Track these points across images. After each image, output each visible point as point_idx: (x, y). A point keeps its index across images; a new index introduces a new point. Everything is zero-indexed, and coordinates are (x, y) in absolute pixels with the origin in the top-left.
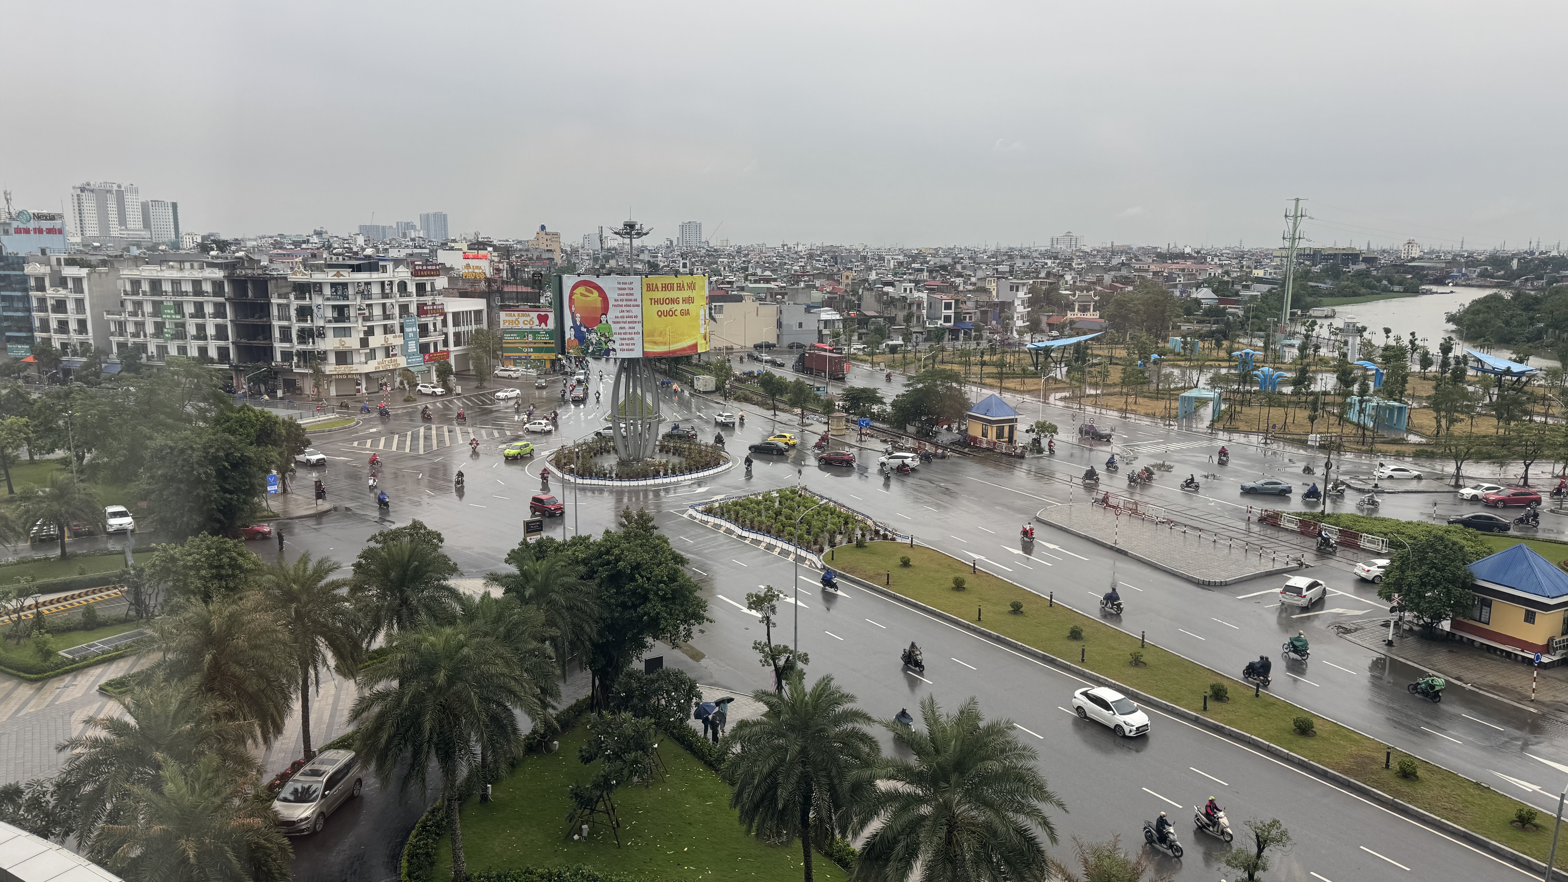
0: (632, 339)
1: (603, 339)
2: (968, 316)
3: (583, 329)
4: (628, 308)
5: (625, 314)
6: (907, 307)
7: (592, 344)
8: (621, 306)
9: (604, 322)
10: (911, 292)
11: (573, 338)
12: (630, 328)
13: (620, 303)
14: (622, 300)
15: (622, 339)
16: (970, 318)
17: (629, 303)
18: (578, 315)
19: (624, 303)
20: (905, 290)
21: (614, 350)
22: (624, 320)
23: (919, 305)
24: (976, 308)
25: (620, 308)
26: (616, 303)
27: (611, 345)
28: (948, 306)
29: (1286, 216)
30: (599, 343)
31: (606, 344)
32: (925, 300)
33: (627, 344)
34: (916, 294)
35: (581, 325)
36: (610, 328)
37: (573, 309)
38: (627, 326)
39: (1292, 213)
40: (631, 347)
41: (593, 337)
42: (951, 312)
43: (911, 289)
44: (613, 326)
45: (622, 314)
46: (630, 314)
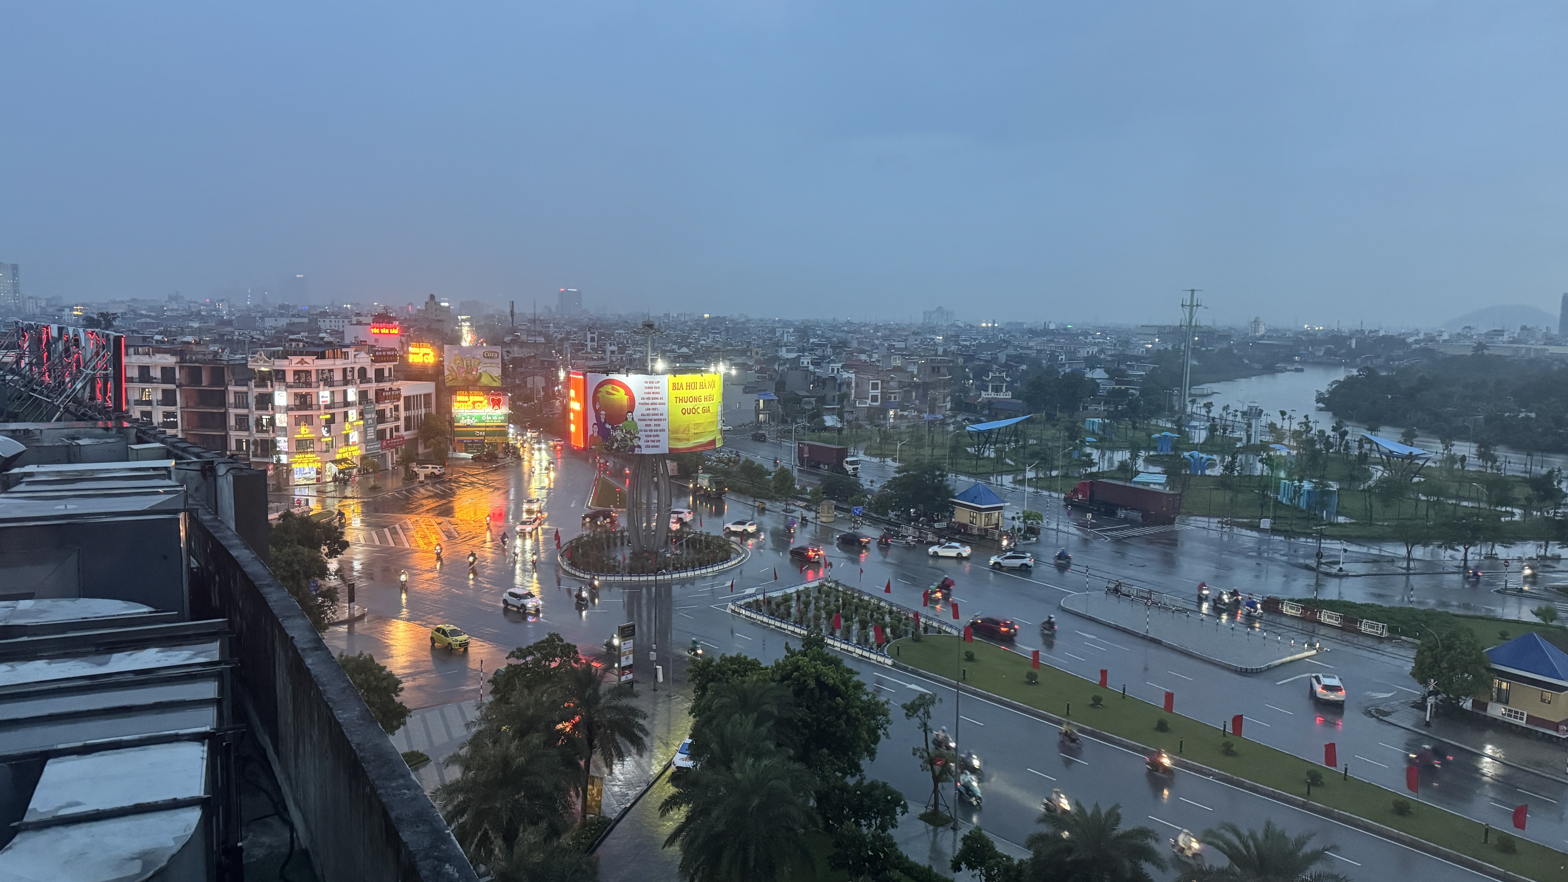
0: (658, 436)
1: (628, 436)
2: (893, 396)
3: (608, 426)
4: (654, 406)
5: (651, 412)
6: (837, 387)
7: (617, 441)
8: (648, 404)
9: (630, 420)
10: (838, 372)
11: (596, 435)
12: (656, 425)
13: (647, 401)
14: (648, 399)
15: (646, 436)
16: (895, 398)
17: (655, 401)
18: (603, 412)
19: (651, 401)
20: (833, 370)
21: (639, 447)
22: (650, 417)
23: (849, 384)
24: (900, 388)
25: (647, 406)
26: (643, 401)
27: (636, 442)
28: (875, 386)
29: (1183, 305)
30: (624, 439)
31: (631, 441)
32: (853, 380)
33: (653, 441)
34: (845, 375)
35: (605, 422)
36: (636, 425)
37: (598, 407)
38: (653, 423)
39: (1188, 303)
40: (656, 444)
41: (618, 434)
42: (878, 392)
43: (838, 369)
44: (639, 423)
45: (648, 412)
46: (656, 412)
